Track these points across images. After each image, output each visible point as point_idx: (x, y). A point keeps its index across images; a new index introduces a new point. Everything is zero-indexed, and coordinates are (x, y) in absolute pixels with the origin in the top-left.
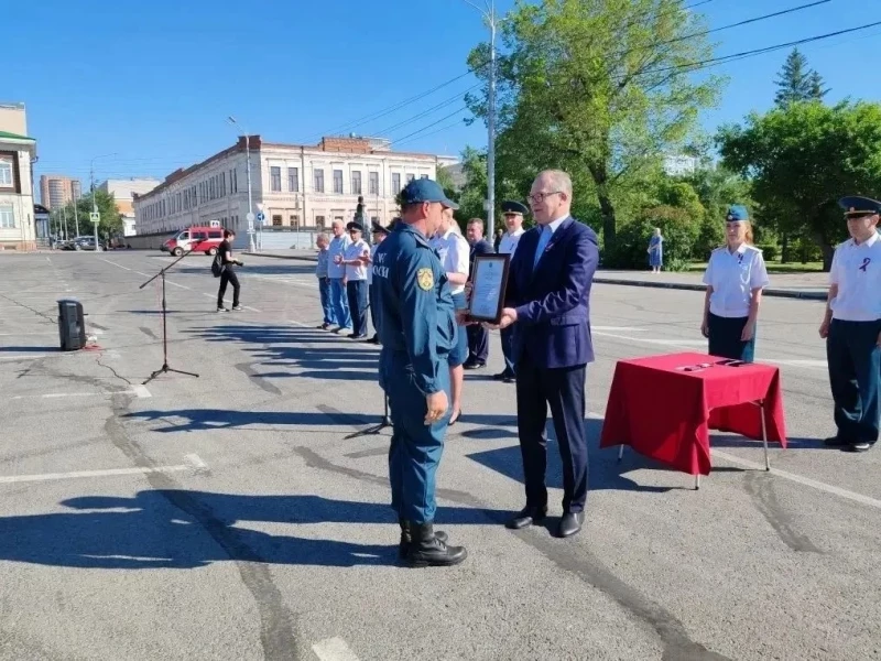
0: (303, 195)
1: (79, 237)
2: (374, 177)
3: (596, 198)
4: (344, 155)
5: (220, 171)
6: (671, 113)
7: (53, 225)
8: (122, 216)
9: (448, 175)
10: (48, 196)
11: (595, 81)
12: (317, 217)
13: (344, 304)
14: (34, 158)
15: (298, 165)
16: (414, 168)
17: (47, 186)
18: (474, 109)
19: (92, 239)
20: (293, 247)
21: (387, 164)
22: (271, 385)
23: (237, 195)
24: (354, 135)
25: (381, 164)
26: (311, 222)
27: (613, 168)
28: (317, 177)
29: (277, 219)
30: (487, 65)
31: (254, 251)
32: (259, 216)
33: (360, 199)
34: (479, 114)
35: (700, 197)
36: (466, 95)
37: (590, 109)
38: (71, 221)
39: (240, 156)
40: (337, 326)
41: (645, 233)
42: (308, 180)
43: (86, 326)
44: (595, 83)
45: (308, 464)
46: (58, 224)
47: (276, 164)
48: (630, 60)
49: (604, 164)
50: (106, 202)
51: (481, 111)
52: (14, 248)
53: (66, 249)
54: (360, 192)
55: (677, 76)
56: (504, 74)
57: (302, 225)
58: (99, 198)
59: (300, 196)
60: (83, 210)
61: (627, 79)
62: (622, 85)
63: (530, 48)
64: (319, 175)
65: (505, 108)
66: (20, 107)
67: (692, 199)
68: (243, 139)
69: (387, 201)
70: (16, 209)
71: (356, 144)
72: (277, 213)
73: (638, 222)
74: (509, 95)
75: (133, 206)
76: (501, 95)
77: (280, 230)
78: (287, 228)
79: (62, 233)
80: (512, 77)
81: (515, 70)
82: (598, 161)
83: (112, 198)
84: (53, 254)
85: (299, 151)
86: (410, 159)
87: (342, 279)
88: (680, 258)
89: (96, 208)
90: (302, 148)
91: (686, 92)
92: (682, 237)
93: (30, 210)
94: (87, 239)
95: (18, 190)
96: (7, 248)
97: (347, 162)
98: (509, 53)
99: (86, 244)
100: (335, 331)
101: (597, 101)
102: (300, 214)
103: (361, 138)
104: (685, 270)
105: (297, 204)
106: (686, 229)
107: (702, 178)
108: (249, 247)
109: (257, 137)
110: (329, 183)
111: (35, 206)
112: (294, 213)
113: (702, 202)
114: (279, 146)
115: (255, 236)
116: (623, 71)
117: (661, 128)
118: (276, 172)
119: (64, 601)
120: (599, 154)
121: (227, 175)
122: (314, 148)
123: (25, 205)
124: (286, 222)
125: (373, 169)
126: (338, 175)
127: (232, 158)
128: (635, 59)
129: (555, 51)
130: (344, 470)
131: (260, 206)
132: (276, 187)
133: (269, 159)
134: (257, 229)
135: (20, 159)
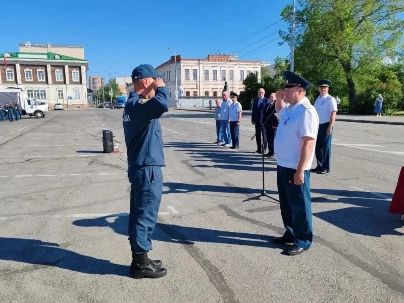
0: (199, 82)
1: (104, 102)
2: (231, 72)
3: (345, 79)
4: (218, 63)
5: (163, 72)
6: (387, 35)
7: (94, 98)
8: (121, 93)
9: (266, 71)
10: (92, 85)
11: (347, 20)
12: (205, 92)
13: (228, 132)
14: (87, 69)
15: (197, 68)
16: (250, 68)
17: (92, 81)
18: (283, 38)
19: (110, 103)
20: (195, 106)
21: (237, 66)
22: (200, 172)
23: (170, 83)
24: (221, 53)
25: (235, 66)
26: (203, 94)
27: (354, 64)
28: (205, 74)
29: (188, 93)
30: (291, 16)
31: (178, 108)
32: (181, 92)
33: (226, 83)
34: (286, 40)
35: (398, 78)
36: (280, 31)
37: (344, 34)
38: (101, 96)
39: (172, 65)
40: (224, 143)
41: (373, 96)
42: (201, 75)
43: (114, 142)
44: (347, 21)
45: (228, 215)
46: (96, 97)
47: (187, 68)
48: (366, 8)
49: (350, 62)
50: (115, 87)
51: (287, 38)
52: (79, 107)
53: (100, 107)
54: (225, 80)
55: (391, 16)
56: (299, 20)
57: (198, 95)
58: (112, 85)
59: (198, 82)
60: (106, 91)
61: (364, 18)
62: (361, 22)
63: (312, 6)
64: (207, 72)
65: (299, 36)
66: (81, 47)
67: (394, 78)
68: (173, 57)
69: (237, 83)
70: (80, 91)
71: (223, 58)
72: (187, 90)
73: (368, 91)
74: (301, 30)
75: (126, 88)
76: (297, 30)
77: (189, 98)
78: (192, 97)
79: (98, 101)
80: (303, 21)
81: (305, 17)
82: (347, 61)
83: (117, 85)
84: (94, 110)
85: (198, 62)
86: (249, 63)
87: (227, 120)
88: (391, 109)
89: (112, 90)
90: (199, 60)
91: (396, 23)
92: (393, 98)
93: (86, 91)
94: (108, 103)
95: (81, 82)
96: (77, 107)
97: (219, 66)
98: (301, 9)
99: (107, 105)
100: (223, 145)
101: (348, 30)
102: (198, 90)
103: (225, 55)
104: (394, 115)
105: (197, 86)
106: (396, 94)
107: (399, 68)
108: (176, 106)
109: (179, 56)
110: (211, 76)
111: (87, 89)
112: (195, 90)
113: (399, 80)
114: (189, 60)
115: (178, 101)
116: (362, 14)
117: (381, 43)
118: (187, 72)
119: (124, 285)
120: (348, 57)
121: (166, 73)
122: (204, 60)
123: (84, 88)
124: (192, 94)
125: (231, 69)
126: (215, 72)
127: (168, 66)
128: (369, 8)
129: (325, 6)
130: (247, 219)
131: (181, 87)
132: (187, 78)
133: (184, 65)
134: (179, 98)
135: (82, 70)
